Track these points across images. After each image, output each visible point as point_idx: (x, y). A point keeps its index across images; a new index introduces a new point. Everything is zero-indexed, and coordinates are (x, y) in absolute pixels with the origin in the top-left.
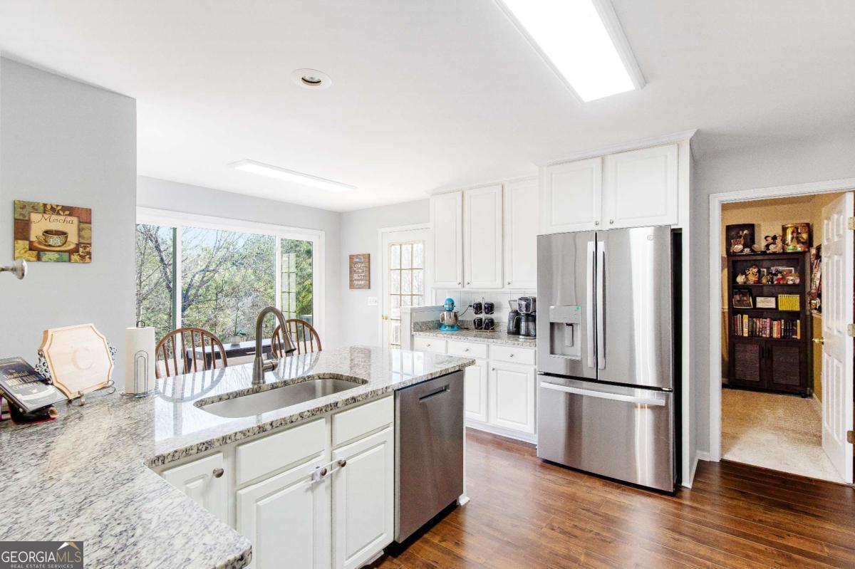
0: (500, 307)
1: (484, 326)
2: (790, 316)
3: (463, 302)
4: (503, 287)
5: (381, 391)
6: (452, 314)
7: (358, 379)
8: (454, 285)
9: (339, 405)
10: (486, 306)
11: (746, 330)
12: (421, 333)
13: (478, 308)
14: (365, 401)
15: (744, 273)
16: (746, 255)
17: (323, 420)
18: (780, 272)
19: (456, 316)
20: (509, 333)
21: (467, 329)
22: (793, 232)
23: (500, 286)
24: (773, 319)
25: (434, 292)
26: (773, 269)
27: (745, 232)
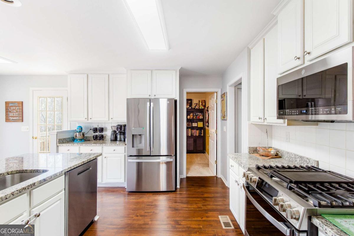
0: (106, 129)
1: (98, 138)
2: (200, 129)
3: (87, 128)
4: (109, 120)
5: (59, 173)
6: (81, 134)
7: (40, 170)
8: (84, 119)
9: (36, 184)
10: (100, 129)
11: (190, 134)
12: (63, 144)
13: (95, 130)
14: (50, 180)
15: (189, 115)
16: (190, 109)
17: (26, 194)
18: (198, 115)
19: (83, 135)
20: (111, 140)
21: (89, 140)
22: (201, 103)
23: (108, 120)
24: (197, 130)
25: (69, 123)
26: (196, 114)
27: (190, 101)
